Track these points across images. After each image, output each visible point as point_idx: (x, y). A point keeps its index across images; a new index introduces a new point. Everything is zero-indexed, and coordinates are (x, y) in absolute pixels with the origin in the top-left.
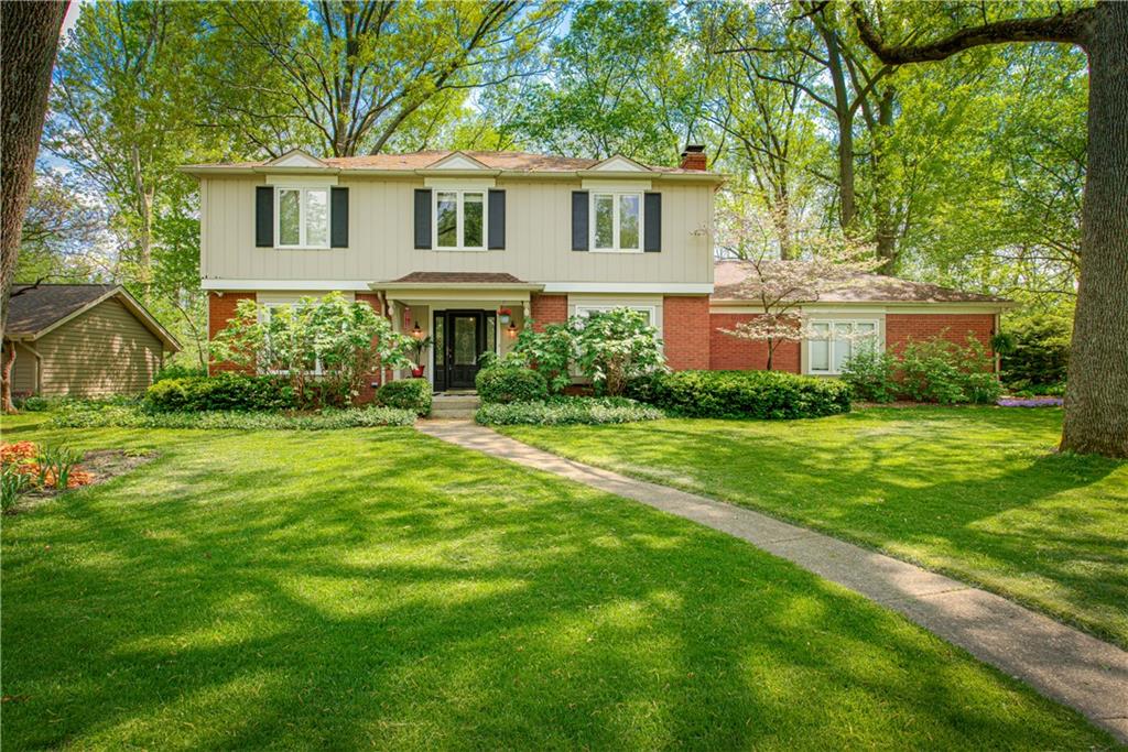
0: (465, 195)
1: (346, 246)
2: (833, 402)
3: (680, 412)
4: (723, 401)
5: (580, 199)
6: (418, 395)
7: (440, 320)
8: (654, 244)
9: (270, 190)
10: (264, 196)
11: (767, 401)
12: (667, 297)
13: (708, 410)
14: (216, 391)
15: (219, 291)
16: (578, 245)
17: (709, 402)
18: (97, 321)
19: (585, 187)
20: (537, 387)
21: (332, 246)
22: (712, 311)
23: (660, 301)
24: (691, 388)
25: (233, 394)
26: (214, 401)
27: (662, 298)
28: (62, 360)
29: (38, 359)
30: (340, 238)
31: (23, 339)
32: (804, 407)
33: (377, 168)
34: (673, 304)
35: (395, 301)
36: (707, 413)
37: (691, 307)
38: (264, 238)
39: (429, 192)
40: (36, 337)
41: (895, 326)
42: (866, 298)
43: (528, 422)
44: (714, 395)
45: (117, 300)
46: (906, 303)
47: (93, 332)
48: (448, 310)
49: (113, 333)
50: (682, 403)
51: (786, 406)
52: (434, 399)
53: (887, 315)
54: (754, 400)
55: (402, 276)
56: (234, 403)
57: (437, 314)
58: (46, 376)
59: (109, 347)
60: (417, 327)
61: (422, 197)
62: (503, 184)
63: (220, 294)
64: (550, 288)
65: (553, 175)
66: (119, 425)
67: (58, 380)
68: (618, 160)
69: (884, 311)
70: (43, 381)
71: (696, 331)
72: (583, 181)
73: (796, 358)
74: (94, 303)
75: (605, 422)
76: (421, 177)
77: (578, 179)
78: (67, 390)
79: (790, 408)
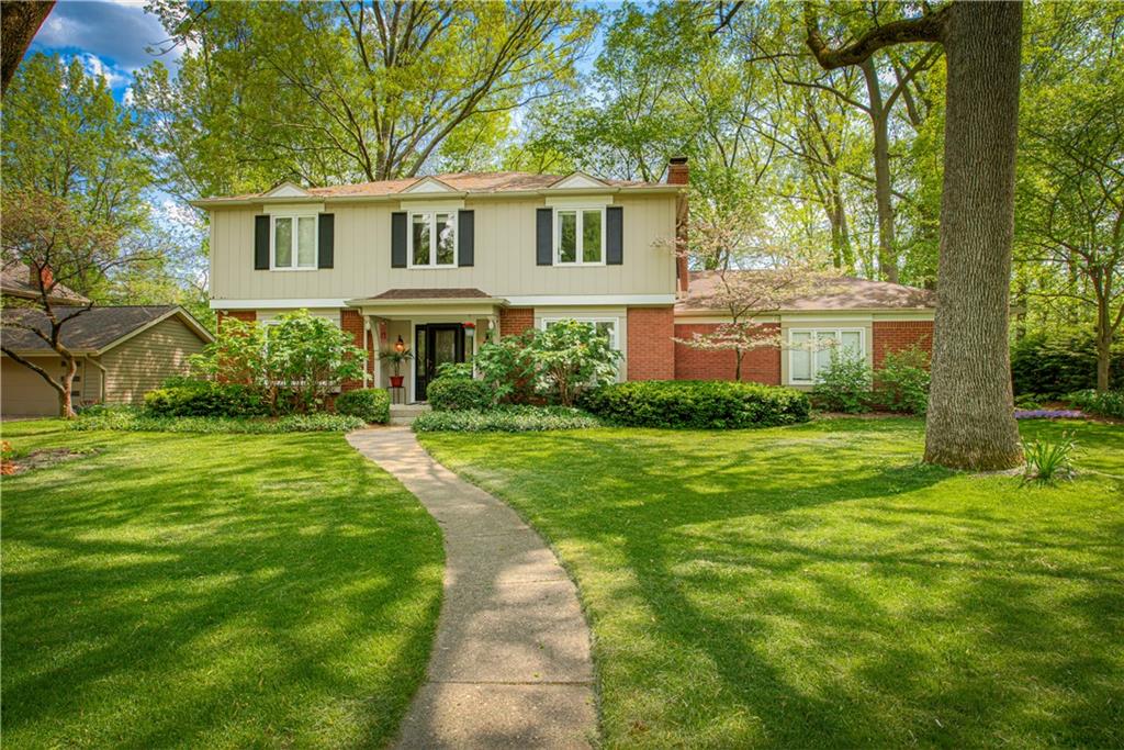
0: (438, 216)
1: (332, 267)
2: (784, 412)
3: (617, 420)
4: (660, 411)
5: (544, 216)
6: (371, 404)
7: (423, 333)
8: (615, 257)
9: (267, 218)
10: (262, 223)
11: (706, 410)
12: (630, 309)
13: (645, 419)
14: (195, 399)
15: (225, 310)
16: (541, 260)
17: (645, 411)
18: (160, 338)
19: (548, 205)
20: (480, 396)
21: (320, 267)
22: (677, 321)
23: (624, 313)
24: (628, 398)
25: (210, 403)
26: (193, 408)
27: (625, 310)
28: (126, 371)
29: (103, 371)
30: (326, 260)
31: (88, 354)
32: (748, 417)
33: (361, 194)
34: (636, 316)
35: (370, 316)
36: (644, 422)
37: (655, 318)
38: (261, 262)
39: (404, 215)
40: (99, 352)
41: (881, 333)
42: (849, 306)
43: (452, 429)
44: (651, 404)
45: (177, 318)
46: (893, 310)
47: (156, 348)
48: (428, 324)
49: (174, 347)
50: (618, 412)
51: (727, 415)
52: (392, 407)
53: (874, 323)
54: (692, 410)
55: (379, 294)
56: (211, 410)
57: (419, 328)
58: (111, 385)
59: (171, 360)
60: (400, 340)
61: (399, 219)
62: (472, 204)
63: (226, 313)
64: (514, 302)
65: (516, 194)
66: (112, 428)
67: (121, 389)
68: (578, 178)
69: (870, 319)
70: (107, 390)
71: (661, 342)
72: (547, 199)
73: (775, 368)
74: (155, 322)
75: (528, 429)
76: (397, 201)
77: (542, 197)
78: (130, 399)
79: (732, 418)
